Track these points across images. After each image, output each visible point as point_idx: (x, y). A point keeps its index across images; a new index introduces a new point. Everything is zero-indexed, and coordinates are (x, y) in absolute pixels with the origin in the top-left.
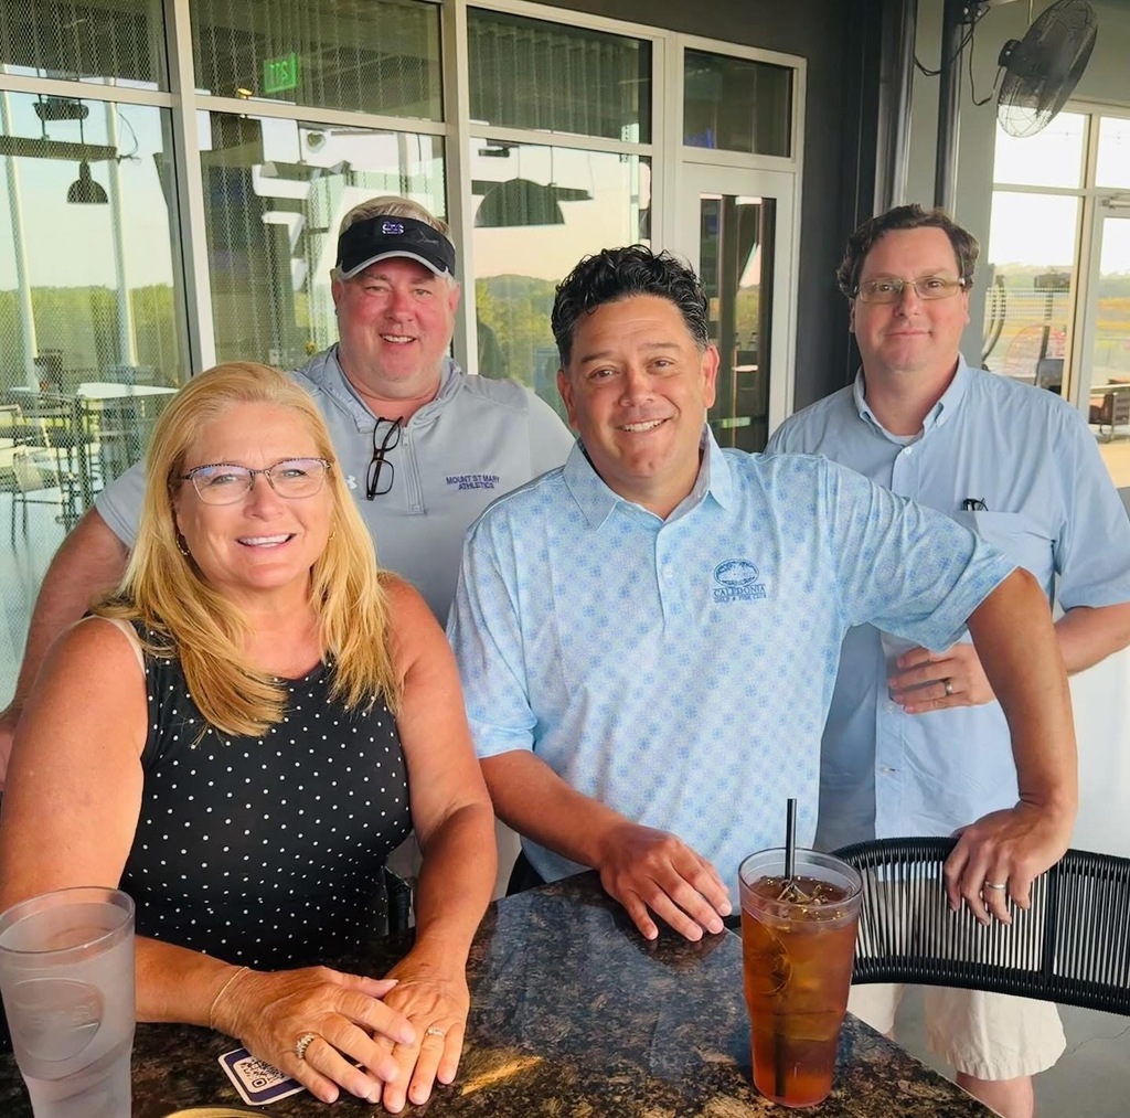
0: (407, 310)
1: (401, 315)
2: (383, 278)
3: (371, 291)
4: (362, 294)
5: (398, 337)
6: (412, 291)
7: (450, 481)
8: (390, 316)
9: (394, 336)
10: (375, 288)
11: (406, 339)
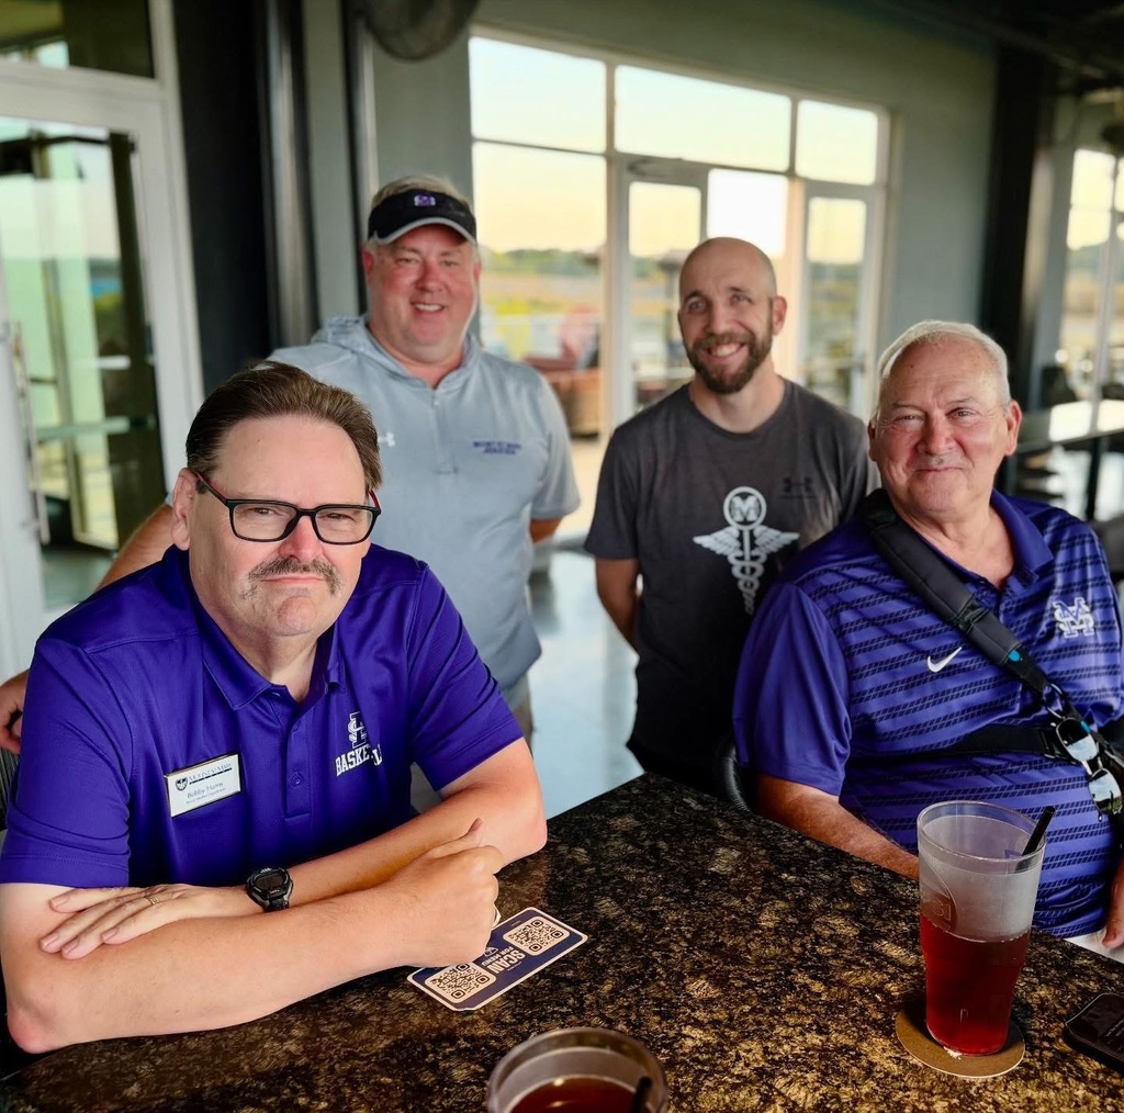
0: (438, 280)
1: (431, 285)
2: (414, 251)
3: (402, 263)
4: (394, 266)
5: (429, 304)
6: (440, 263)
7: (477, 444)
8: (421, 286)
9: (425, 304)
10: (407, 260)
11: (436, 308)
